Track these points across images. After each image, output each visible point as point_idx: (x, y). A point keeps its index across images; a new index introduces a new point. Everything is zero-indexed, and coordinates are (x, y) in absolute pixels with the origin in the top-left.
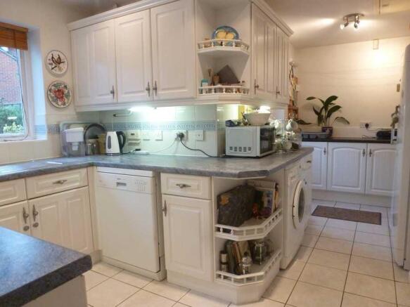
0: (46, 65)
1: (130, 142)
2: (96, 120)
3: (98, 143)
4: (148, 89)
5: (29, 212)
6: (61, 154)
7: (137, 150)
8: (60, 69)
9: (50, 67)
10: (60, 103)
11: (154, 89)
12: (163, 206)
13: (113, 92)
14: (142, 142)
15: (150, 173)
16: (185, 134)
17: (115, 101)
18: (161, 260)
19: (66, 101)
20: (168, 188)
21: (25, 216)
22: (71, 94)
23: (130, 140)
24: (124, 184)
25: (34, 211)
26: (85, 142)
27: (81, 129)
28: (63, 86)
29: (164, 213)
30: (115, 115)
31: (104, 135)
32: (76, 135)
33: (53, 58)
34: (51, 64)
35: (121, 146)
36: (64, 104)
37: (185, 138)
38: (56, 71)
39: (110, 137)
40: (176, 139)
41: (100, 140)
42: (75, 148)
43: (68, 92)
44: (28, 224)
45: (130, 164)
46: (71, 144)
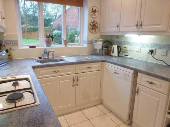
0: (89, 14)
1: (123, 51)
2: (109, 39)
3: (108, 50)
4: (137, 25)
5: (75, 79)
6: (92, 53)
7: (126, 55)
8: (95, 15)
9: (91, 14)
10: (94, 30)
11: (140, 25)
12: (137, 90)
13: (118, 26)
14: (129, 52)
15: (132, 71)
16: (154, 51)
17: (118, 31)
18: (131, 115)
19: (96, 30)
20: (141, 81)
21: (74, 81)
22: (99, 27)
23: (123, 50)
24: (118, 74)
25: (77, 79)
26: (102, 49)
27: (101, 43)
28: (96, 23)
29: (136, 93)
30: (117, 37)
31: (111, 46)
32: (99, 45)
33: (92, 10)
34: (91, 13)
35: (119, 53)
36: (95, 31)
37: (154, 53)
38: (94, 16)
39: (114, 48)
40: (148, 53)
41: (109, 48)
42: (98, 52)
43: (98, 26)
44: (74, 84)
45: (122, 64)
46: (96, 49)
